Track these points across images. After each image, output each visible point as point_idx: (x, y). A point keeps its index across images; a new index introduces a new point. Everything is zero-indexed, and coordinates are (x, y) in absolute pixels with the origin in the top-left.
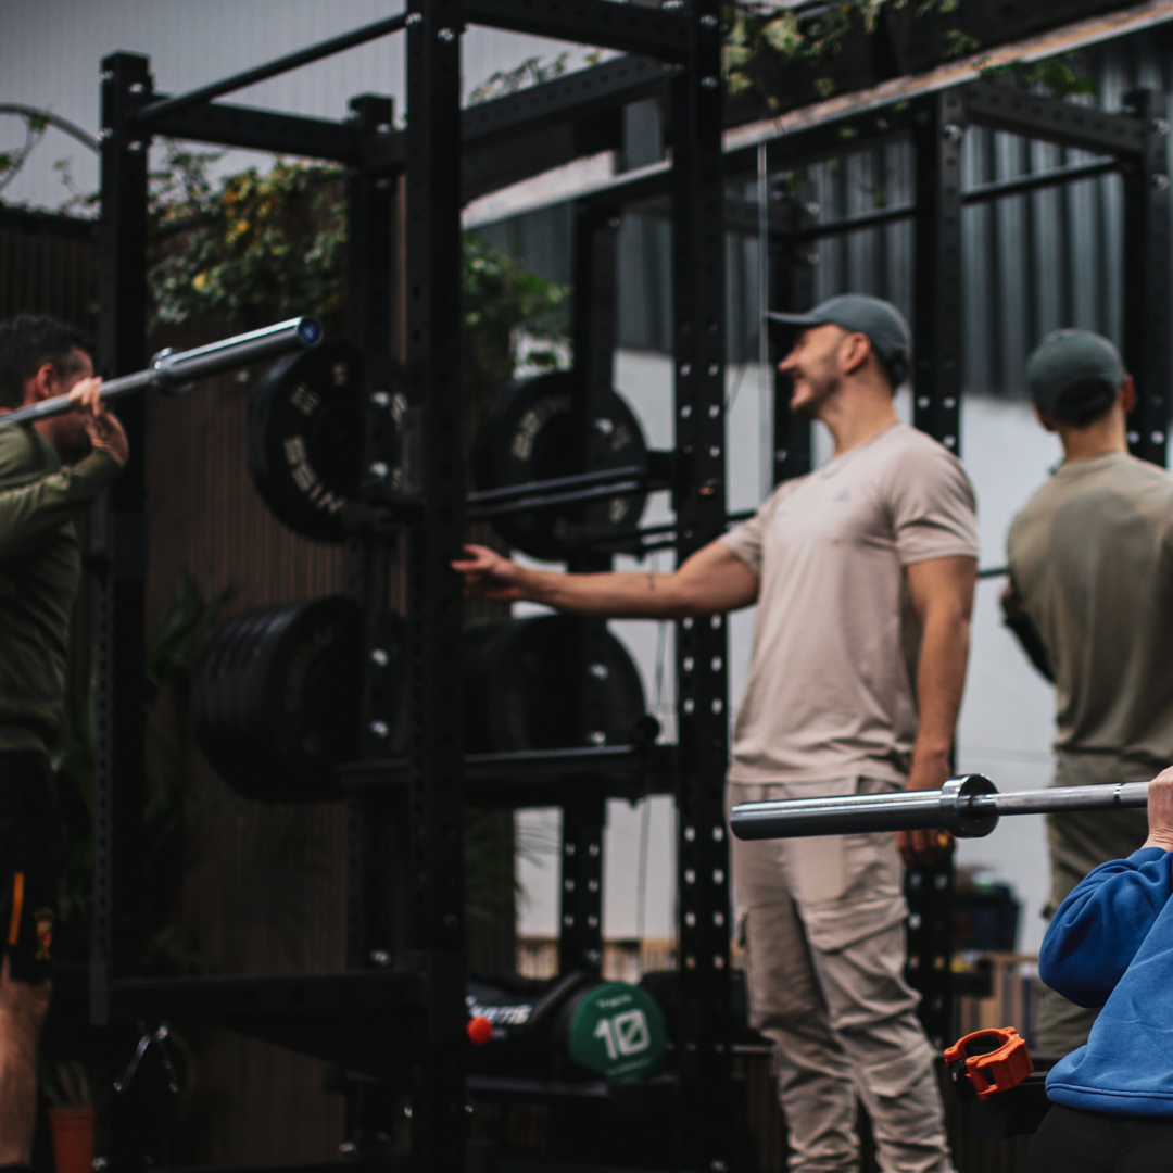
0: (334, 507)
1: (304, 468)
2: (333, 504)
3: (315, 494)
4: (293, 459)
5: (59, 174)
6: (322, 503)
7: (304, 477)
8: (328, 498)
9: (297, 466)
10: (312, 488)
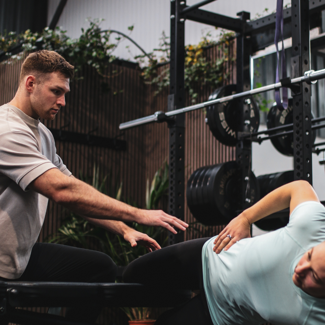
0: (232, 134)
1: (224, 122)
2: (232, 133)
3: (227, 130)
4: (221, 119)
5: (127, 50)
6: (229, 133)
7: (224, 125)
8: (231, 131)
9: (222, 121)
10: (227, 128)
